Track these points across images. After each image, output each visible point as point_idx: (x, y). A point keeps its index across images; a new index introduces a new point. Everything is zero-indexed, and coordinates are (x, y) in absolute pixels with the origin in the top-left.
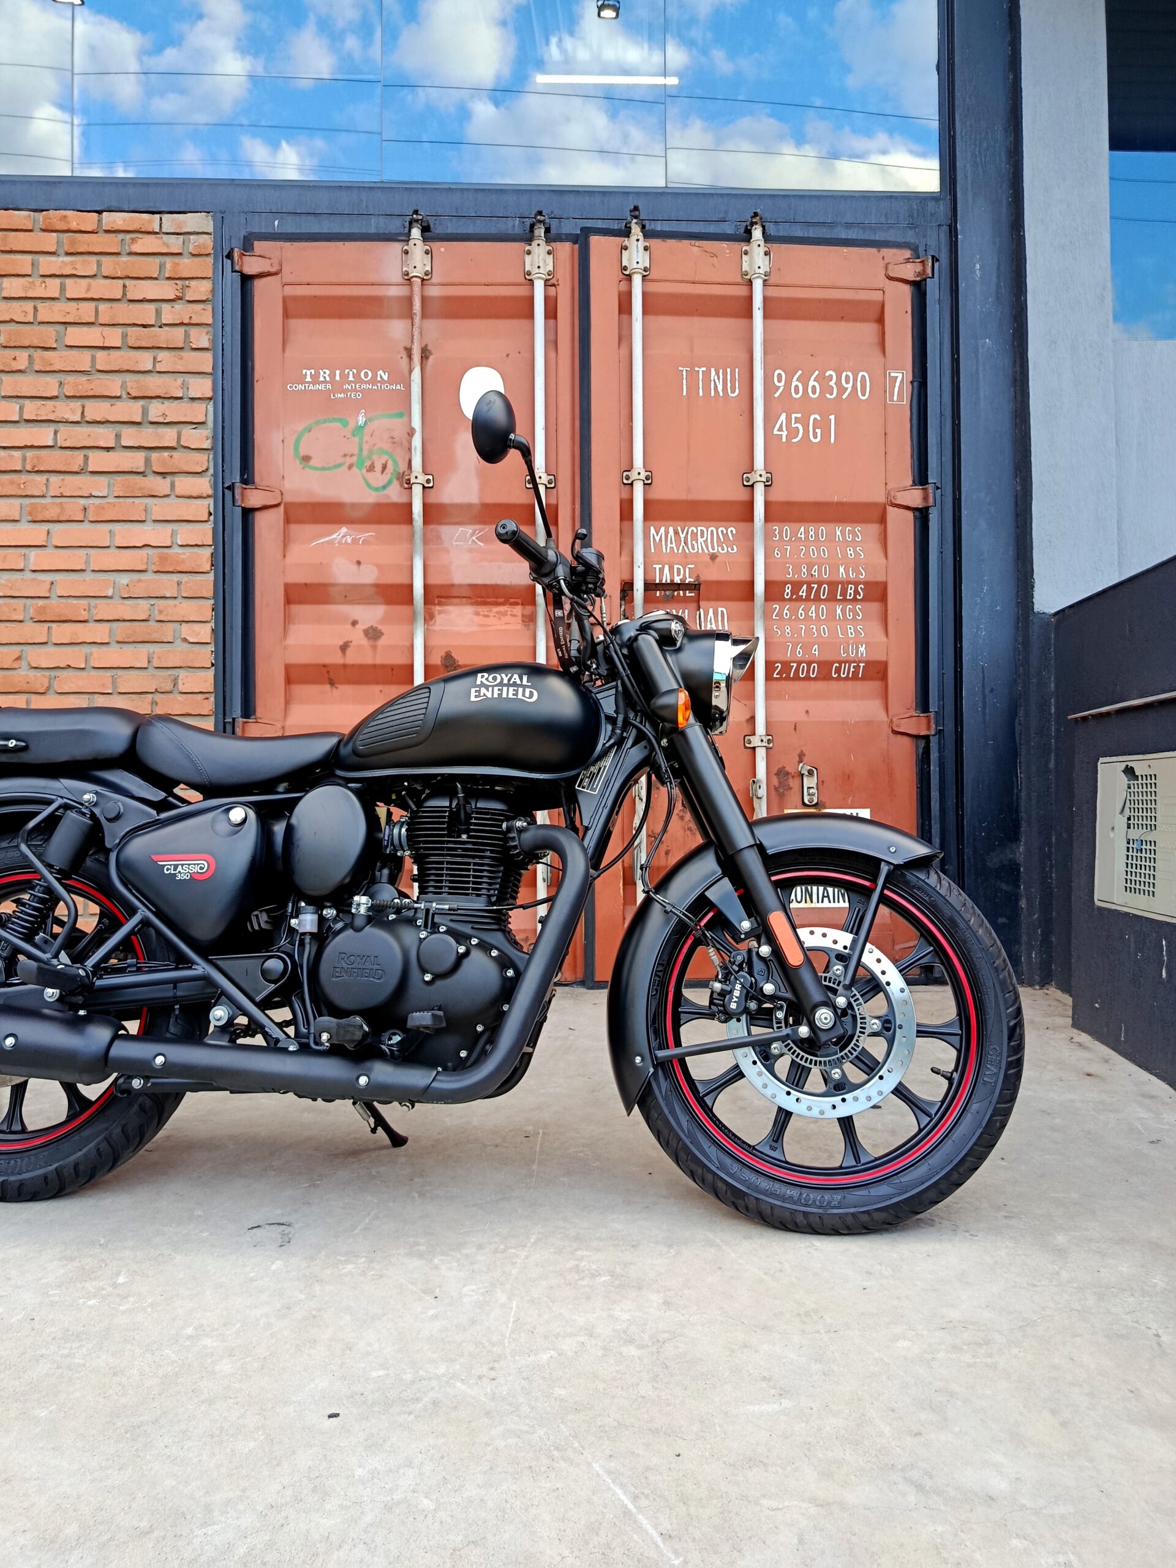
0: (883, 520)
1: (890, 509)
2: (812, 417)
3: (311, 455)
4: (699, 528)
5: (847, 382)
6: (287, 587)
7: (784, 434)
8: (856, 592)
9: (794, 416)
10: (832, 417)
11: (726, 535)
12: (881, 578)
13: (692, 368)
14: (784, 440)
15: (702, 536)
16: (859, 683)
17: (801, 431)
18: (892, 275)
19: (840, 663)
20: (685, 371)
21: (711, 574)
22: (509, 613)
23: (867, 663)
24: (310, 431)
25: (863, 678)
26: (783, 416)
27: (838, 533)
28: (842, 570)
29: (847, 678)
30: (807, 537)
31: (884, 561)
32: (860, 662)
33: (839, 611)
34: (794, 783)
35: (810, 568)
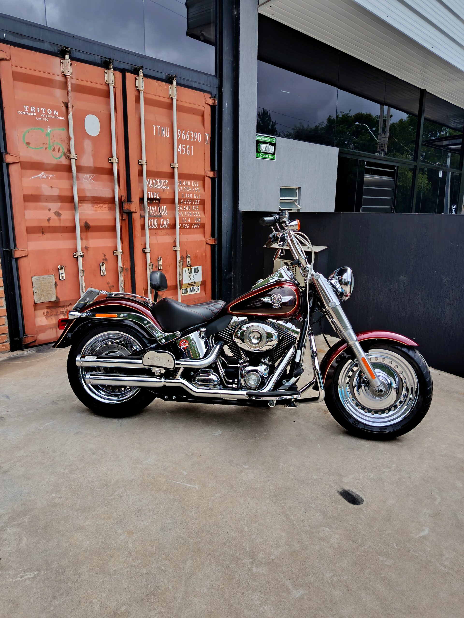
0: (204, 180)
1: (206, 178)
2: (188, 146)
3: (30, 142)
4: (159, 180)
5: (196, 136)
6: (24, 196)
7: (181, 151)
8: (198, 202)
9: (183, 145)
10: (192, 147)
11: (165, 183)
12: (204, 199)
13: (157, 126)
14: (181, 153)
15: (159, 183)
16: (198, 229)
17: (185, 151)
18: (207, 102)
19: (195, 224)
20: (154, 126)
21: (164, 196)
22: (104, 206)
23: (200, 223)
24: (29, 132)
25: (199, 228)
26: (180, 145)
27: (193, 183)
28: (195, 196)
29: (195, 228)
30: (185, 184)
31: (204, 193)
32: (199, 223)
33: (193, 208)
34: (185, 260)
35: (187, 195)
